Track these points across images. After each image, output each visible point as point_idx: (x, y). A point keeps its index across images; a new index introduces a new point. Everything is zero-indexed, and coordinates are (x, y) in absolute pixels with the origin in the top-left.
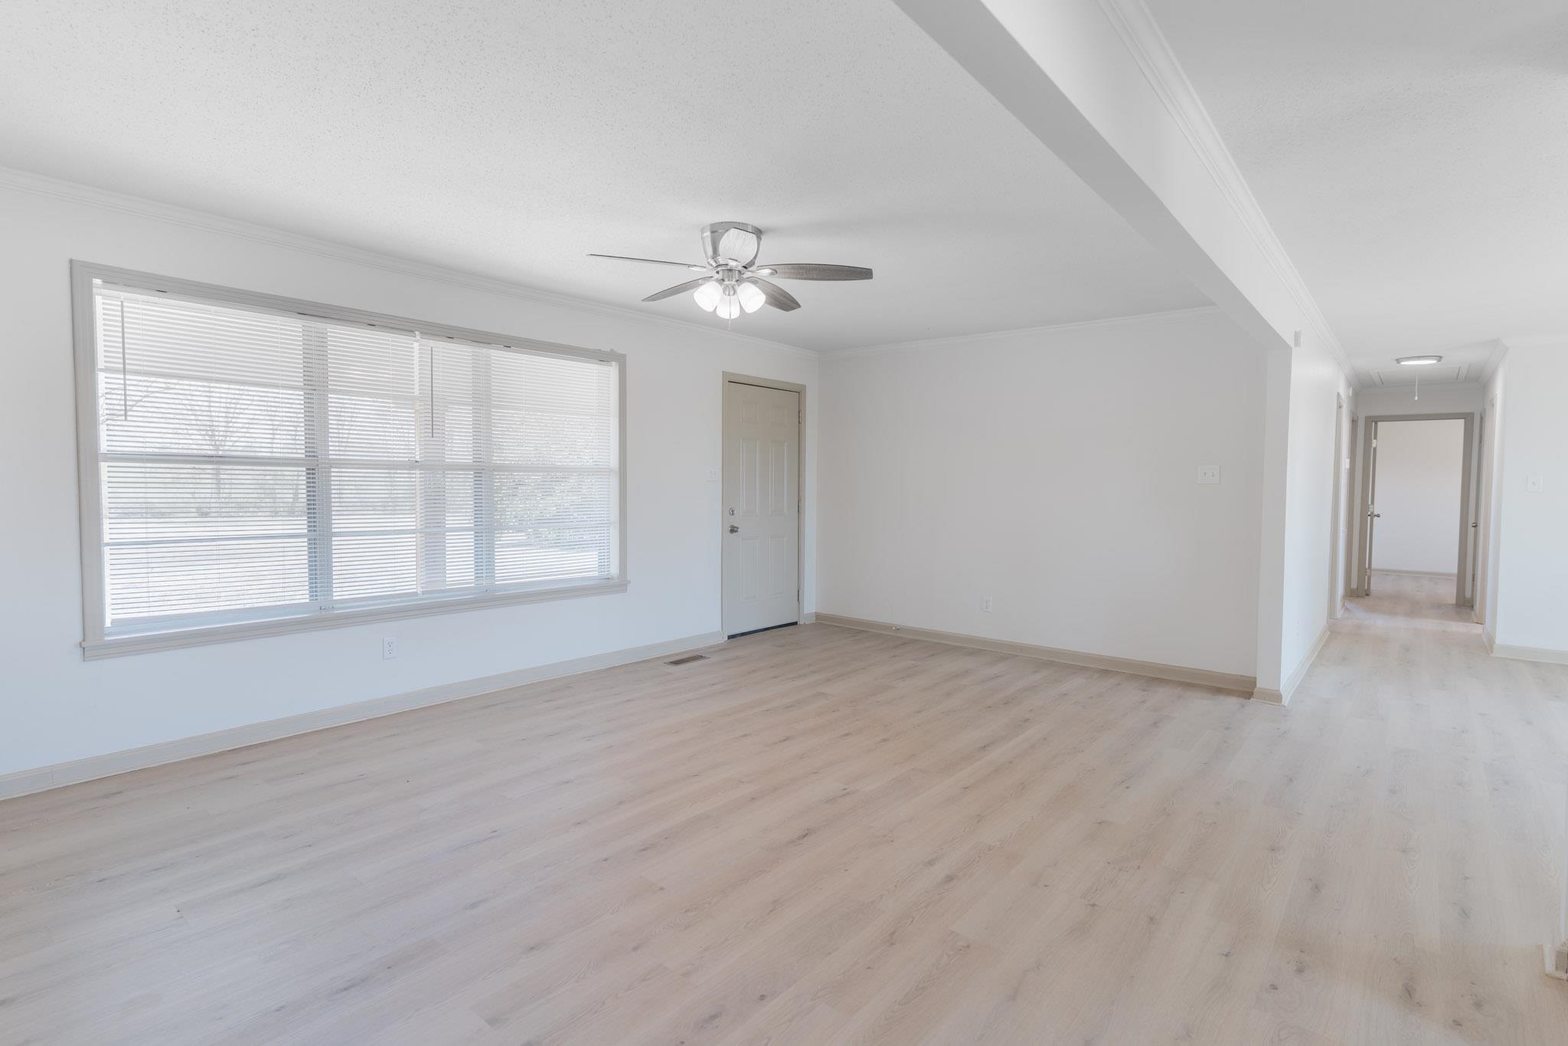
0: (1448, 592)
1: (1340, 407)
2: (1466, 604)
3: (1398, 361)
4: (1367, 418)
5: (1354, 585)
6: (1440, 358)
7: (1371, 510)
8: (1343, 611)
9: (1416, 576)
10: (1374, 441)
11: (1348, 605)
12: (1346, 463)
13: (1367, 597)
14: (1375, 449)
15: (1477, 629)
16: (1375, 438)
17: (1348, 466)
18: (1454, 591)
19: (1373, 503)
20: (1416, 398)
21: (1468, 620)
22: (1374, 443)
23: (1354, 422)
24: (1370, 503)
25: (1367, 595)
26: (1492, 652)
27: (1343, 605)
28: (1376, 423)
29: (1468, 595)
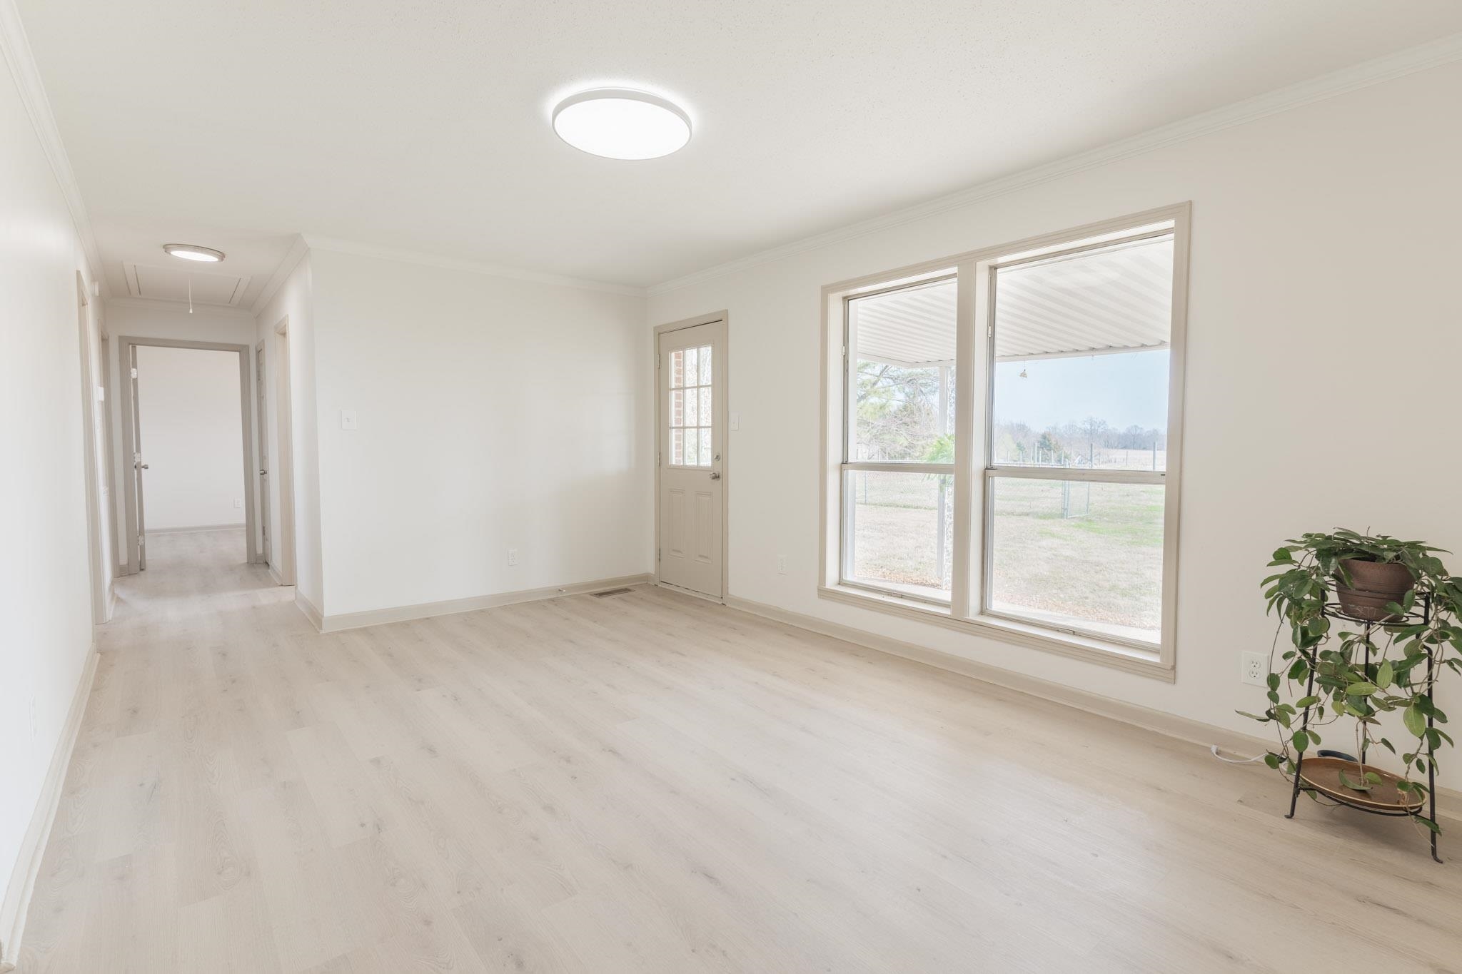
0: (237, 549)
1: (83, 305)
2: (259, 563)
3: (167, 248)
4: (122, 339)
5: (123, 561)
6: (222, 256)
7: (137, 460)
8: (114, 602)
9: (191, 532)
10: (133, 370)
11: (118, 591)
12: (98, 394)
13: (142, 572)
14: (135, 381)
15: (287, 595)
16: (135, 366)
17: (102, 398)
18: (244, 545)
19: (138, 450)
20: (191, 311)
21: (269, 584)
22: (134, 373)
23: (104, 341)
24: (135, 451)
25: (142, 570)
26: (321, 628)
27: (113, 594)
28: (134, 347)
29: (260, 551)
